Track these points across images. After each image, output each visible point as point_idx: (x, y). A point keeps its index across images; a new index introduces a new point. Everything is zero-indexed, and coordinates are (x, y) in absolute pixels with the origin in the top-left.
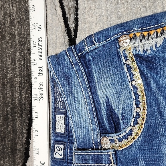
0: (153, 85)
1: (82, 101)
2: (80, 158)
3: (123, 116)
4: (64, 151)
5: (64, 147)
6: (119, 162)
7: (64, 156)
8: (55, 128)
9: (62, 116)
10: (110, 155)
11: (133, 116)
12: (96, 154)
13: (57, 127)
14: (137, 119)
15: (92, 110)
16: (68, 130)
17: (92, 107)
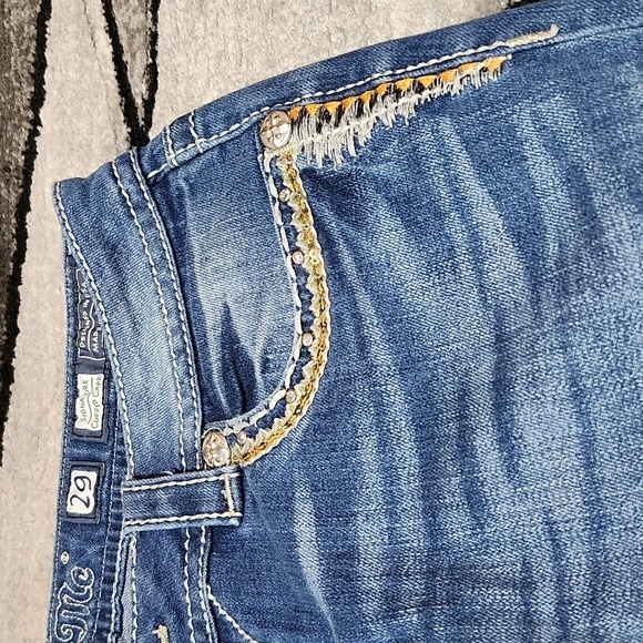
0: (347, 260)
1: (158, 323)
2: (137, 502)
3: (268, 360)
4: (96, 490)
5: (98, 478)
6: (248, 504)
7: (96, 506)
8: (74, 418)
9: (95, 377)
10: (223, 483)
11: (293, 359)
12: (184, 483)
13: (78, 413)
14: (303, 365)
15: (185, 350)
16: (115, 421)
17: (185, 343)
